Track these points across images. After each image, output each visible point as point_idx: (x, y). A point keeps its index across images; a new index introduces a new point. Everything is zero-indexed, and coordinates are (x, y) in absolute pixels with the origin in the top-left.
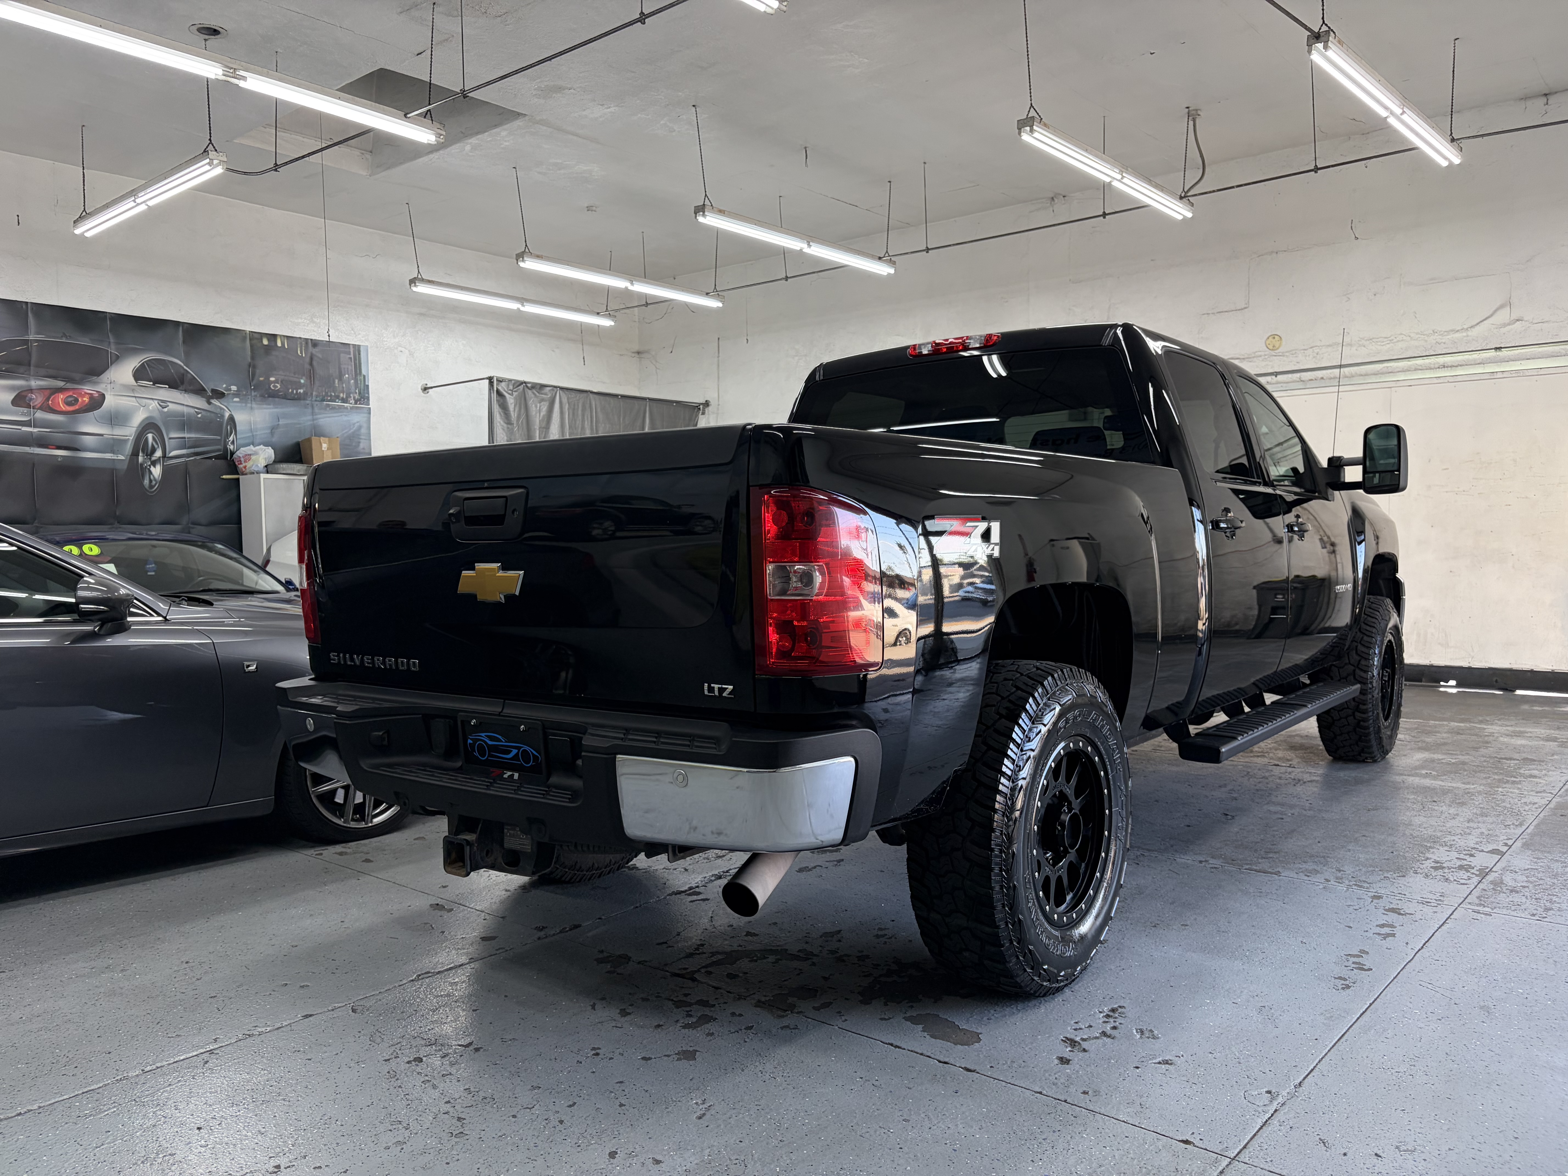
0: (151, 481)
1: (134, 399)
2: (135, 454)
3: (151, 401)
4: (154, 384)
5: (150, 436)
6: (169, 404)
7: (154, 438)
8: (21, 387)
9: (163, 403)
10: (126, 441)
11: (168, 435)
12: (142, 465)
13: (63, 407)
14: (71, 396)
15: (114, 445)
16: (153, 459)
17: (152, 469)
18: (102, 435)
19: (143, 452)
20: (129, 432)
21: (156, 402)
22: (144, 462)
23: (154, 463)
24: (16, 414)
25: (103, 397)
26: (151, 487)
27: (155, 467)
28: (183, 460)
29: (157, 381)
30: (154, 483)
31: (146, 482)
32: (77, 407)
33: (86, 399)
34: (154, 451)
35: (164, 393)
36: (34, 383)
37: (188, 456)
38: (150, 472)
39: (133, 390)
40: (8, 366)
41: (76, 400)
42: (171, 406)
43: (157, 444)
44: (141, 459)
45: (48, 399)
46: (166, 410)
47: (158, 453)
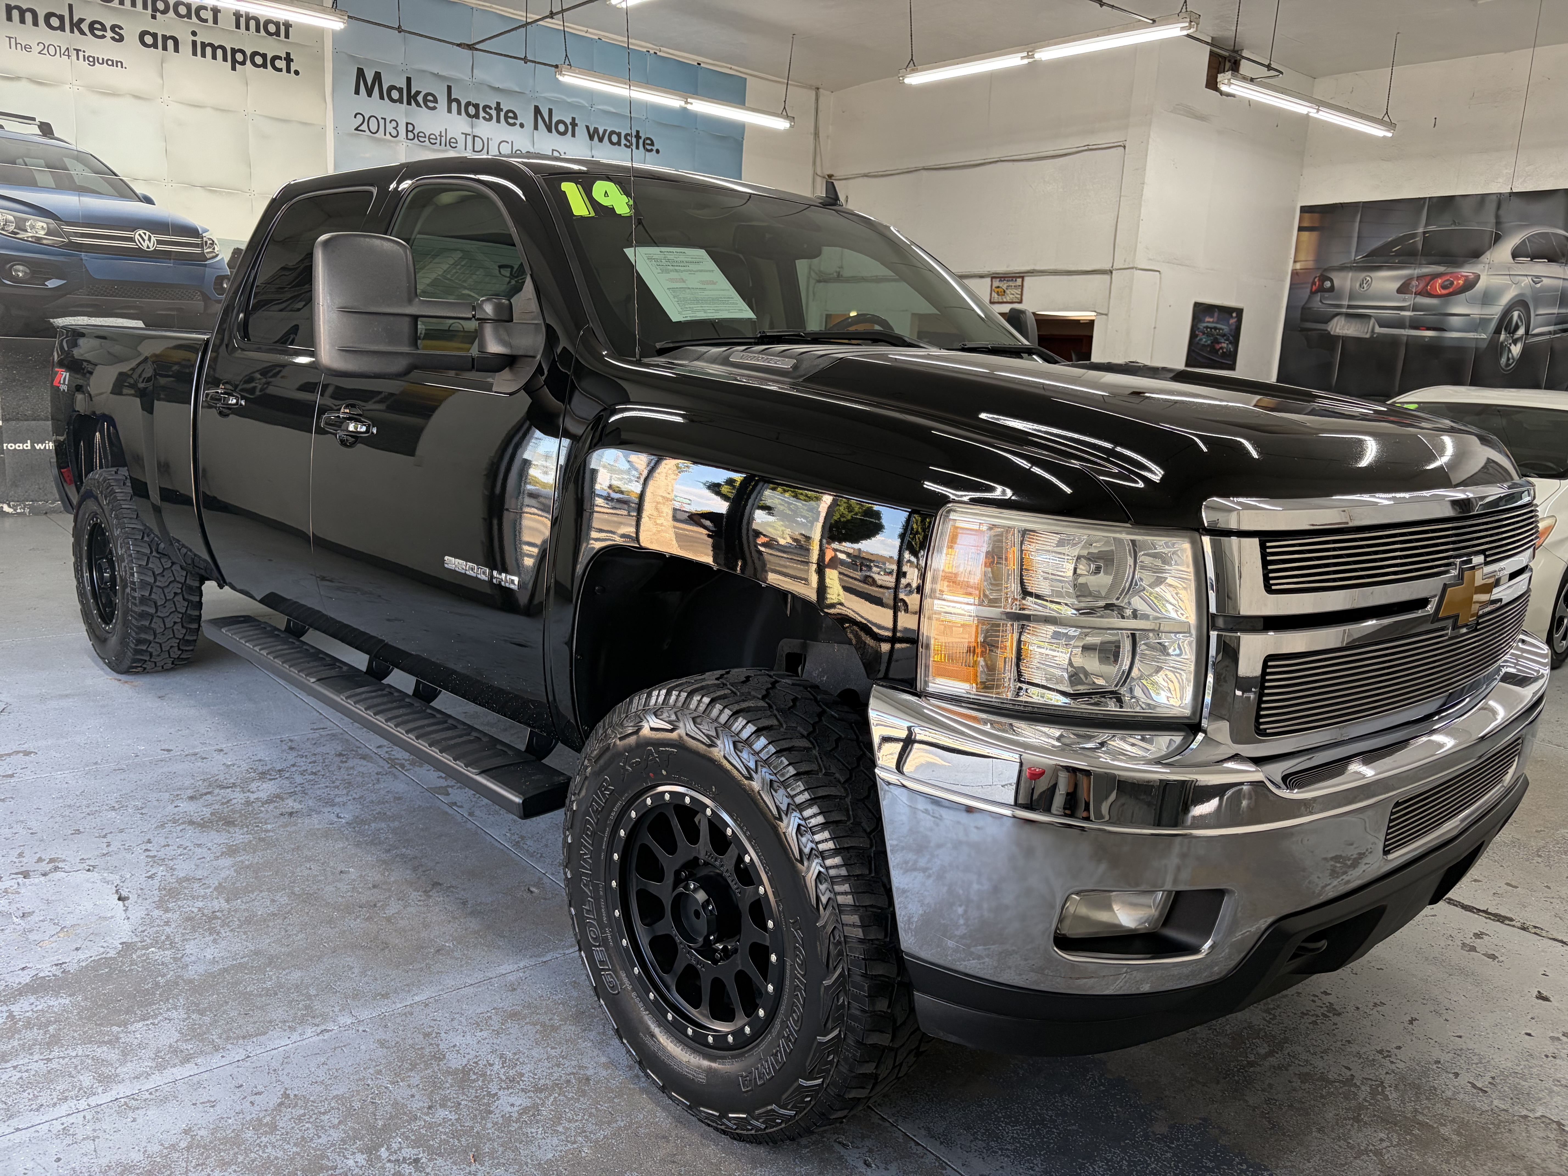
0: (1508, 359)
1: (1508, 277)
2: (1498, 331)
3: (1525, 278)
4: (1531, 260)
5: (1516, 314)
6: (1543, 279)
7: (1519, 316)
8: (1405, 276)
9: (1537, 279)
10: (1491, 320)
11: (1535, 312)
12: (1502, 343)
13: (1439, 291)
14: (1448, 280)
15: (1481, 324)
16: (1516, 336)
17: (1513, 347)
18: (1468, 315)
19: (1506, 330)
20: (1495, 311)
21: (1530, 278)
22: (1505, 340)
23: (1515, 342)
24: (1398, 301)
25: (1478, 277)
26: (1508, 365)
27: (1515, 345)
28: (1548, 337)
29: (1534, 257)
30: (1511, 361)
31: (1503, 360)
32: (1451, 290)
33: (1461, 282)
34: (1517, 327)
35: (1542, 268)
36: (1417, 272)
37: (1555, 332)
38: (1510, 351)
39: (1509, 269)
40: (1401, 258)
41: (1452, 283)
42: (1546, 281)
43: (1522, 321)
44: (1502, 337)
45: (1427, 285)
46: (1538, 285)
47: (1521, 331)
